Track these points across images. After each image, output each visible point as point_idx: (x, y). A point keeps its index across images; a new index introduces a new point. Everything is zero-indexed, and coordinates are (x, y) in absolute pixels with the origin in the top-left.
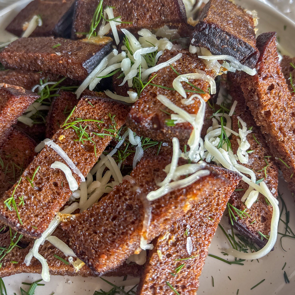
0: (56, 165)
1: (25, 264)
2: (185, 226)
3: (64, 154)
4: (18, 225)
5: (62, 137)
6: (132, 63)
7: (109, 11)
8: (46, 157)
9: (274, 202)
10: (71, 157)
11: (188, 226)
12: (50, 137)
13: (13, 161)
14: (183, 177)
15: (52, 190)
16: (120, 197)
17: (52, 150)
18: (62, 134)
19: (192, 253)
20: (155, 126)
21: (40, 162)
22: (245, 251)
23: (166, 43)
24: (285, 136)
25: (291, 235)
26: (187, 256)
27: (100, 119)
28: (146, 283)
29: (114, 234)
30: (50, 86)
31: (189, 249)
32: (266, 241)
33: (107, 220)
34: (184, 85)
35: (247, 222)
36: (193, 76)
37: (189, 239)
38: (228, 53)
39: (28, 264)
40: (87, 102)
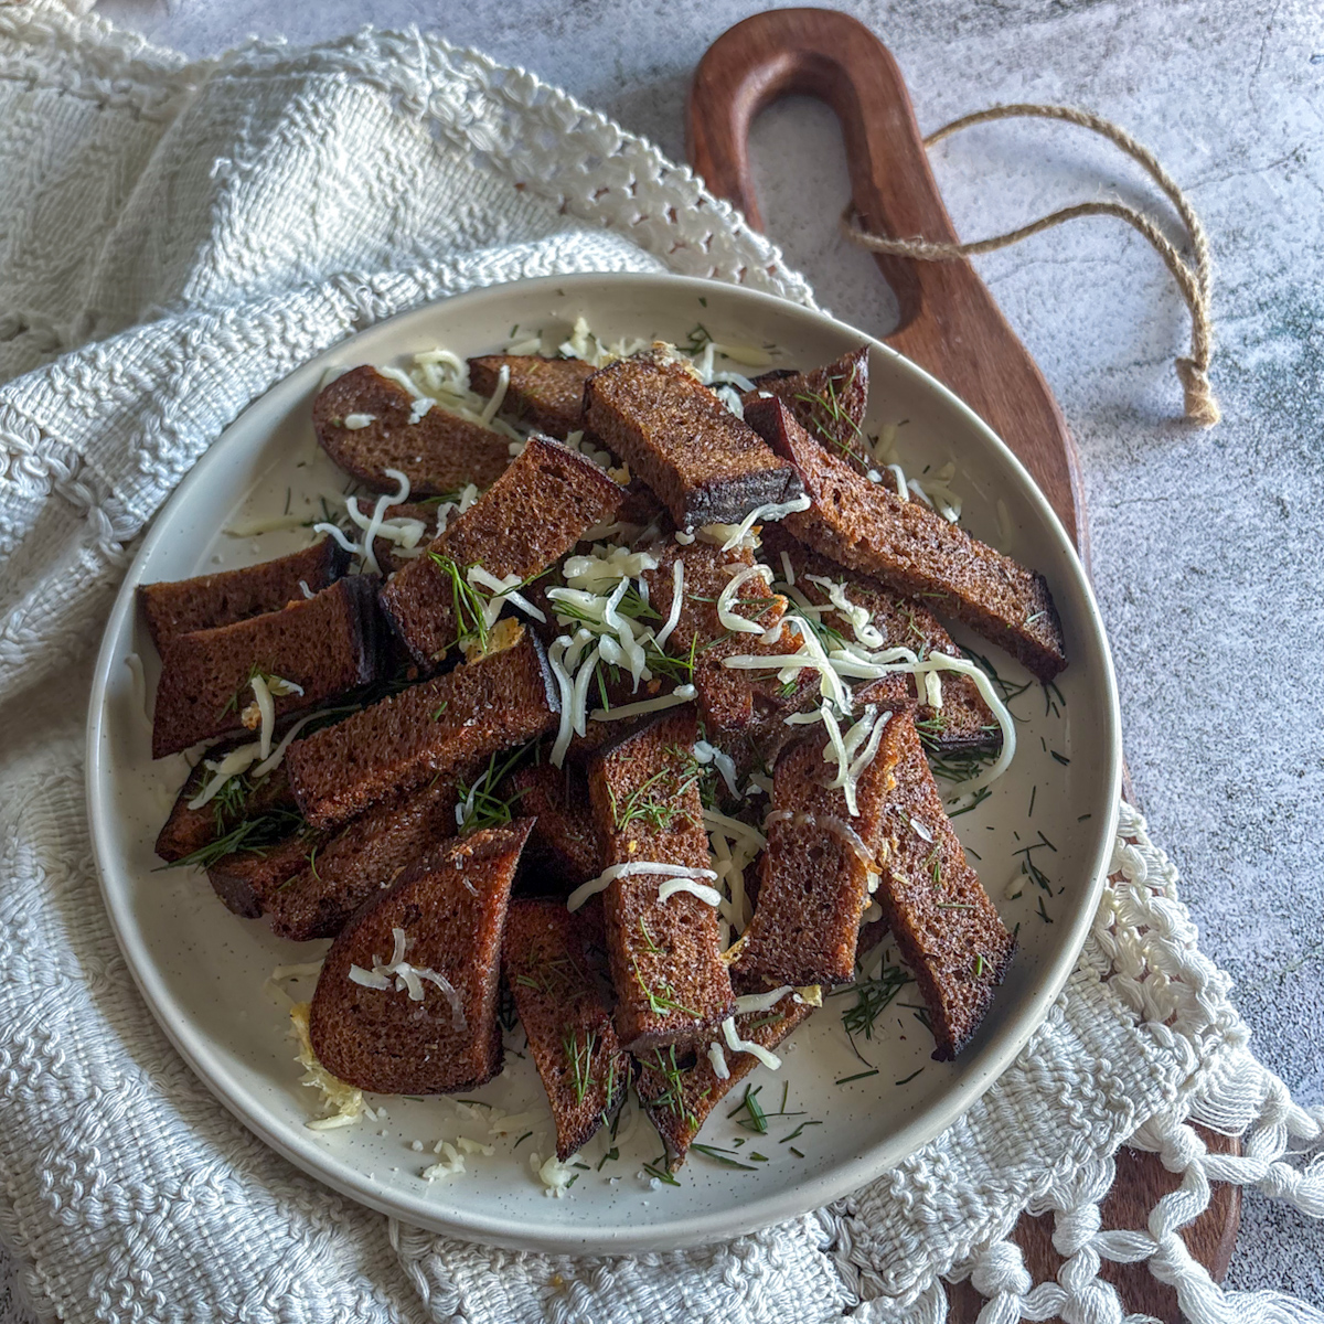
0: (666, 891)
1: (723, 1080)
2: (893, 810)
3: (657, 867)
4: (697, 1022)
5: (633, 846)
6: (616, 638)
7: (478, 574)
8: (636, 896)
9: (965, 666)
10: (668, 861)
11: (898, 808)
12: (612, 862)
13: (542, 961)
14: (861, 749)
15: (687, 932)
16: (790, 852)
17: (633, 877)
18: (627, 840)
19: (933, 838)
20: (765, 711)
21: (636, 910)
22: (977, 771)
23: (639, 561)
24: (908, 555)
25: (1015, 690)
26: (931, 847)
27: (658, 770)
28: (916, 930)
29: (828, 907)
30: (481, 788)
31: (925, 835)
32: (999, 732)
33: (800, 898)
34: (736, 610)
35: (954, 729)
36: (733, 586)
37: (913, 822)
38: (754, 507)
39: (727, 1075)
40: (617, 761)
